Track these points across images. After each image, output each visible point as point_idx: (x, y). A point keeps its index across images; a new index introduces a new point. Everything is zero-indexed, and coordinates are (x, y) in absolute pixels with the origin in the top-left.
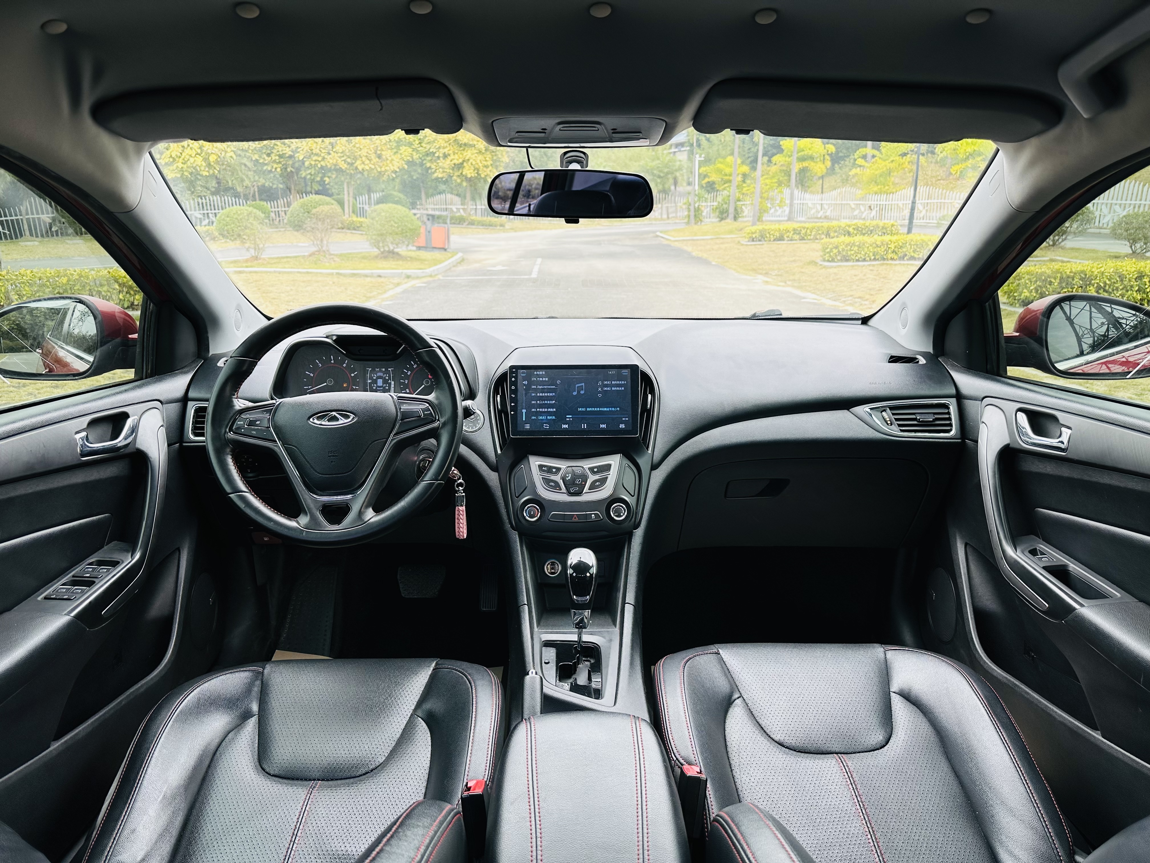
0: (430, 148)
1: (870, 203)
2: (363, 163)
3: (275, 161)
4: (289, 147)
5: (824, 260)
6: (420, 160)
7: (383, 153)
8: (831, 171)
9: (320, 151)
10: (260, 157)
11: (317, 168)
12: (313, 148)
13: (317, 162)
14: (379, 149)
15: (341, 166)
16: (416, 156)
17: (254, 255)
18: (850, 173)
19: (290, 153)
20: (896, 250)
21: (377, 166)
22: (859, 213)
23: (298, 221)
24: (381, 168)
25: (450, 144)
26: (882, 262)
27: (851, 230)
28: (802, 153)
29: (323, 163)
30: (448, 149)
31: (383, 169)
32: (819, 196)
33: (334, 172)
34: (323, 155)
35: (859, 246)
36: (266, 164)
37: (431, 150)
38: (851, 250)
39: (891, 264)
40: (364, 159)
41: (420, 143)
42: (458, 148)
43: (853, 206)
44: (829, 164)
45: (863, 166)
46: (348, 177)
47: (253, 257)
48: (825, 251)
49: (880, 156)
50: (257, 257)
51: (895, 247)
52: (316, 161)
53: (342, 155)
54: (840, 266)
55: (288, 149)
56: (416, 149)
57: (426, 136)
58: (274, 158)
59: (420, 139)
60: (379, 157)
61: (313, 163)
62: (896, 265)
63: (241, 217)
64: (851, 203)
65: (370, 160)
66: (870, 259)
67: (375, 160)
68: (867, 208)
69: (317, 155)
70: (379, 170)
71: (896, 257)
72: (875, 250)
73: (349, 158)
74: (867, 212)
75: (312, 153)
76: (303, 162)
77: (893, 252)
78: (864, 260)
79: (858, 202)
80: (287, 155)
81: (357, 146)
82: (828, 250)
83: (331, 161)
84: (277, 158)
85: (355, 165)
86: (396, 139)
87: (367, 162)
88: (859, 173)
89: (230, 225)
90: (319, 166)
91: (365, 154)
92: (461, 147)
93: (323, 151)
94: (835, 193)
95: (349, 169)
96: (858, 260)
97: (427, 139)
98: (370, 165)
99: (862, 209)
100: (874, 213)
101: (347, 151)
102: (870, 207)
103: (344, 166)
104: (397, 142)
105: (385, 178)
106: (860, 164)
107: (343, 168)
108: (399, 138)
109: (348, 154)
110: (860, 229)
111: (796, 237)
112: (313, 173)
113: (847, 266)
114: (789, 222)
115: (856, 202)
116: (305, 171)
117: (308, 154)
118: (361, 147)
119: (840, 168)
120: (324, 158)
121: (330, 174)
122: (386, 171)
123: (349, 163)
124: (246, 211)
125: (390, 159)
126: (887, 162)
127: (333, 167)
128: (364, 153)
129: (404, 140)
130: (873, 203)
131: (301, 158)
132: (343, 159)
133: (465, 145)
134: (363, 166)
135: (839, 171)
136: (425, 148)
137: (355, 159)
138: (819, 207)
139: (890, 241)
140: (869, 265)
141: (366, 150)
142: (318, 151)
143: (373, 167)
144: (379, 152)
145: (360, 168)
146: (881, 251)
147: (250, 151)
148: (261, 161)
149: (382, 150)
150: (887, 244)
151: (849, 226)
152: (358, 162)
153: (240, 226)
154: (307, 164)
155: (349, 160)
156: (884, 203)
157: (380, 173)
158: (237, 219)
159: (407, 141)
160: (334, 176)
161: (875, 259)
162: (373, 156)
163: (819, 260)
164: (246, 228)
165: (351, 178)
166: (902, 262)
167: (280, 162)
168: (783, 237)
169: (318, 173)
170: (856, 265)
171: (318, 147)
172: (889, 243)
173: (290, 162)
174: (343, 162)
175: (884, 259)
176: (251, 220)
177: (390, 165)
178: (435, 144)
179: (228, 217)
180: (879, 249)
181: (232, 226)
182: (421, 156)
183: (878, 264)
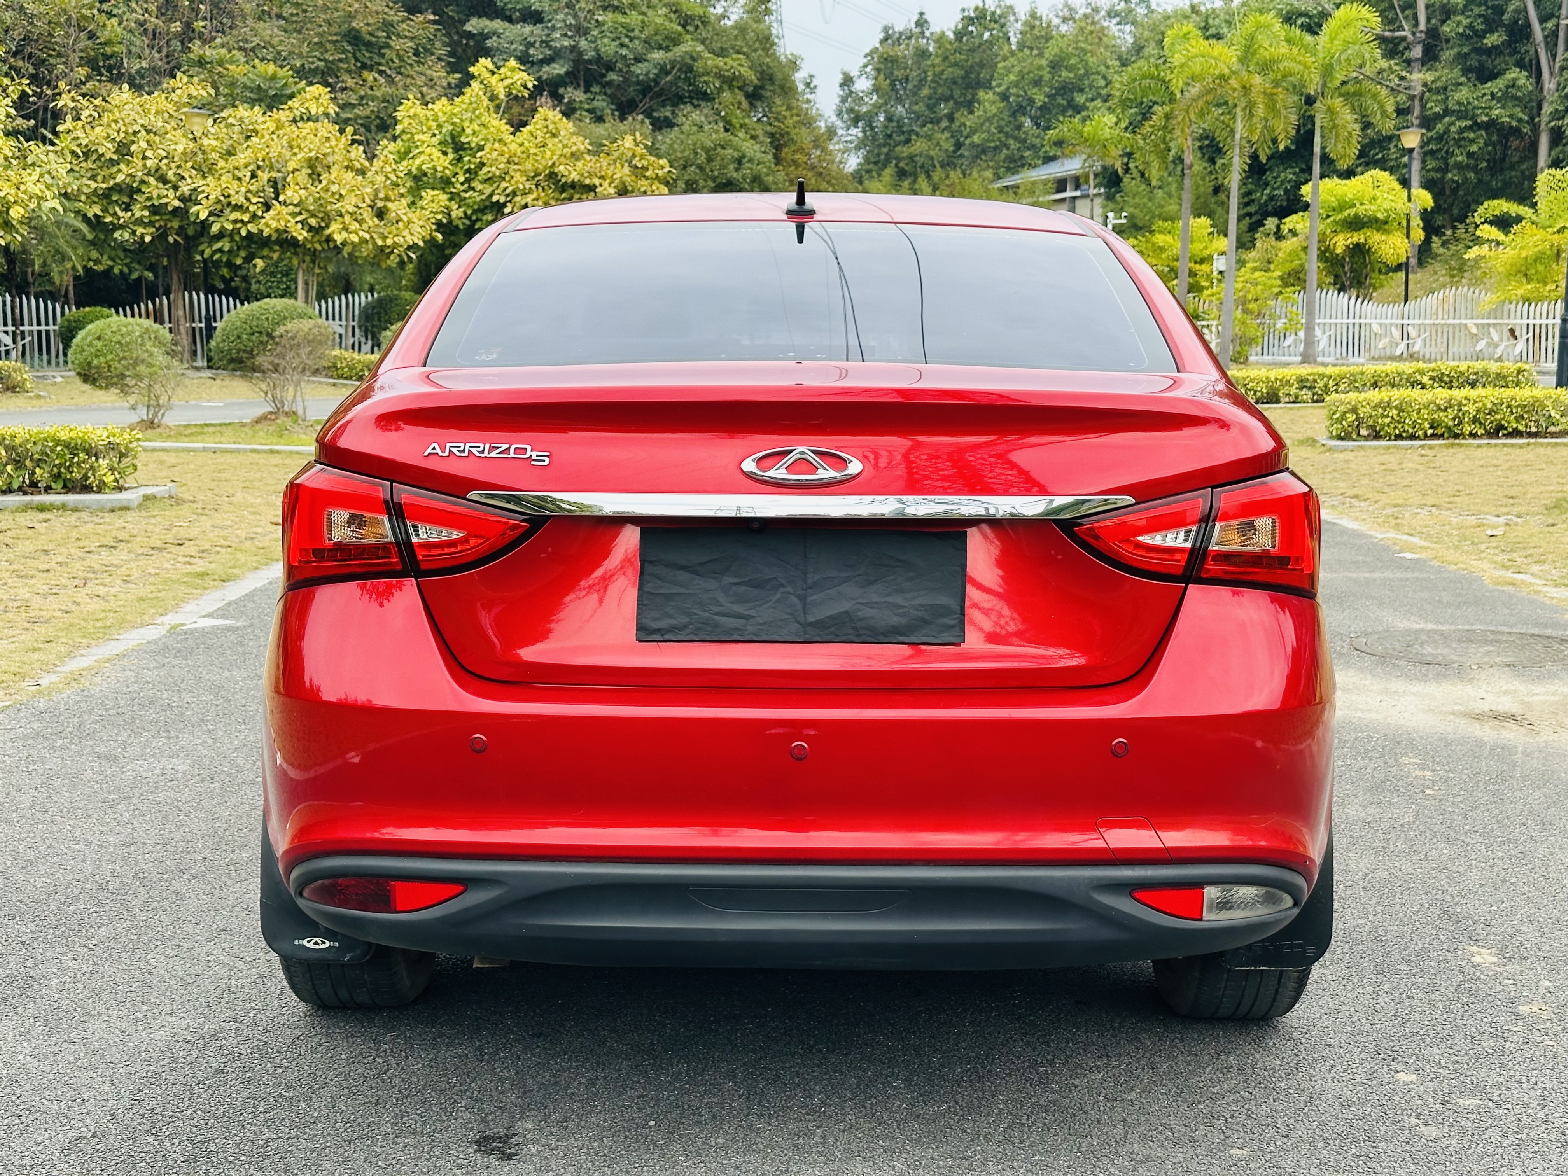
0: (491, 195)
1: (1512, 321)
2: (345, 229)
3: (139, 222)
4: (176, 188)
5: (1332, 438)
6: (467, 222)
7: (390, 205)
8: (1424, 252)
9: (248, 199)
10: (105, 210)
11: (237, 238)
12: (232, 192)
13: (239, 225)
14: (381, 195)
15: (295, 234)
16: (457, 213)
17: (145, 418)
18: (1466, 257)
19: (177, 203)
20: (1481, 415)
21: (375, 236)
22: (1488, 344)
23: (238, 351)
24: (385, 238)
25: (537, 186)
26: (1451, 441)
27: (1425, 380)
28: (1352, 211)
29: (253, 228)
30: (535, 195)
31: (389, 242)
32: (1398, 308)
33: (277, 248)
34: (252, 208)
35: (1400, 410)
36: (122, 227)
37: (495, 198)
38: (1383, 416)
39: (1469, 445)
40: (347, 218)
41: (468, 181)
42: (557, 195)
43: (1474, 330)
44: (1418, 235)
45: (1498, 243)
46: (308, 258)
47: (143, 420)
48: (1332, 419)
49: (1534, 217)
50: (152, 423)
51: (1478, 411)
52: (235, 222)
53: (297, 210)
54: (1361, 447)
55: (171, 193)
56: (458, 194)
57: (483, 164)
58: (138, 214)
59: (468, 171)
60: (381, 214)
61: (229, 227)
62: (1479, 446)
63: (128, 339)
64: (1470, 323)
65: (360, 222)
66: (1426, 435)
67: (372, 221)
68: (1506, 334)
69: (238, 207)
70: (380, 242)
71: (1481, 432)
72: (1435, 416)
73: (313, 216)
74: (1505, 343)
75: (229, 204)
76: (205, 225)
77: (1475, 420)
78: (1413, 437)
79: (1485, 321)
80: (170, 208)
81: (334, 188)
82: (1337, 415)
83: (274, 224)
84: (146, 213)
85: (327, 232)
86: (415, 172)
87: (355, 226)
88: (1488, 254)
89: (105, 356)
90: (244, 233)
91: (351, 209)
92: (562, 192)
93: (254, 200)
94: (1432, 300)
95: (311, 242)
96: (1399, 437)
97: (485, 170)
98: (361, 233)
99: (1495, 336)
100: (1521, 345)
101: (311, 199)
102: (1512, 331)
103: (301, 235)
104: (416, 178)
105: (393, 260)
106: (1486, 237)
107: (300, 238)
108: (419, 168)
109: (312, 208)
110: (1446, 379)
111: (1306, 395)
112: (226, 249)
113: (1376, 448)
114: (1306, 365)
115: (1479, 321)
116: (210, 246)
117: (219, 207)
118: (343, 192)
119: (1444, 244)
120: (254, 216)
121: (265, 252)
122: (395, 245)
123: (311, 229)
124: (138, 328)
125: (405, 219)
126: (1550, 230)
127: (275, 236)
128: (348, 205)
129: (430, 171)
130: (1519, 321)
131: (203, 216)
132: (299, 218)
133: (573, 185)
134: (345, 234)
135: (1442, 250)
136: (481, 192)
137: (327, 219)
138: (1397, 334)
139: (1466, 398)
140: (1422, 447)
141: (354, 201)
142: (241, 200)
143: (367, 236)
144: (380, 204)
145: (339, 238)
146: (1447, 418)
147: (83, 198)
148: (108, 219)
149: (387, 199)
150: (1460, 404)
151: (1423, 373)
152: (334, 227)
153: (124, 358)
154: (215, 229)
155: (313, 222)
156: (1544, 321)
157: (382, 249)
158: (119, 343)
159: (439, 175)
160: (275, 256)
161: (1434, 436)
162: (367, 214)
163: (1323, 438)
164: (137, 362)
165: (313, 261)
166: (1493, 441)
167: (151, 223)
168: (1276, 395)
169: (239, 248)
170: (1395, 446)
171: (243, 189)
172: (1464, 402)
173: (176, 224)
174: (300, 226)
175: (1456, 436)
176: (149, 345)
177: (406, 233)
178: (504, 185)
179: (99, 338)
180: (1442, 414)
181: (110, 357)
182: (469, 212)
183: (1440, 445)
